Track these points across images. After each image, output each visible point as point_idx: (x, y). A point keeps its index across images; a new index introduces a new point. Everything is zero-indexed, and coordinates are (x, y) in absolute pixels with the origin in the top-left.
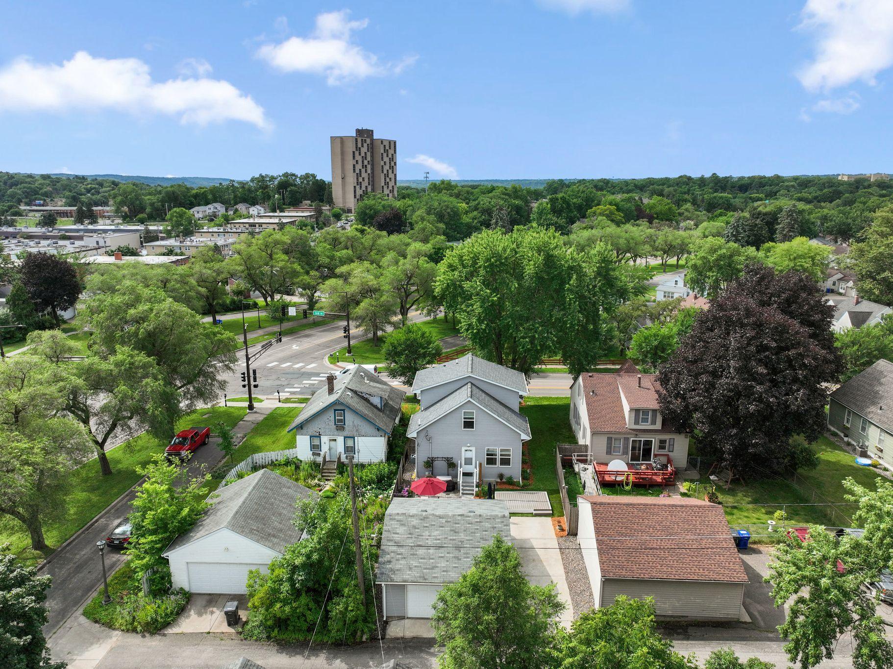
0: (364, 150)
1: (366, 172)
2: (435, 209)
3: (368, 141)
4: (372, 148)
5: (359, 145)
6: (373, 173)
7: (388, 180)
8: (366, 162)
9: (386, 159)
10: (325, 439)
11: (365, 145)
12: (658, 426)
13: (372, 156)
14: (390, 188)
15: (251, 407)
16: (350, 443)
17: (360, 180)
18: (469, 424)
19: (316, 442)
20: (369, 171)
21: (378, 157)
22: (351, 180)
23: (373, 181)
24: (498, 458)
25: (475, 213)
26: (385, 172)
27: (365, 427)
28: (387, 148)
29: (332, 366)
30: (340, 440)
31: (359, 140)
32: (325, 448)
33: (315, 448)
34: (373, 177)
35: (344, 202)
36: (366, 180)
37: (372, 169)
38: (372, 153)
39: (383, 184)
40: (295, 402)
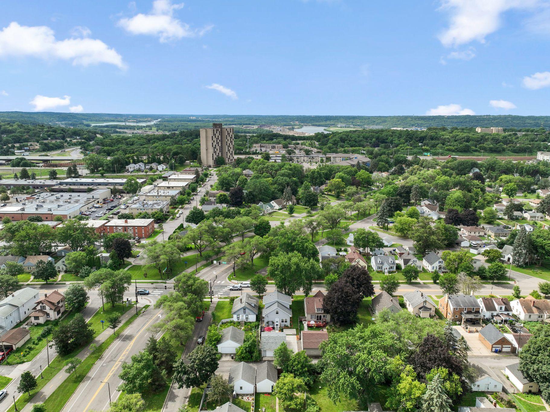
0: (217, 134)
1: (218, 145)
2: (258, 187)
3: (220, 130)
4: (221, 133)
5: (215, 133)
6: (222, 145)
7: (229, 148)
8: (218, 141)
9: (229, 138)
10: (241, 316)
11: (218, 132)
12: (323, 312)
13: (221, 137)
14: (231, 152)
15: (211, 301)
16: (247, 317)
17: (216, 150)
18: (277, 313)
19: (238, 316)
20: (220, 145)
21: (224, 137)
22: (211, 150)
23: (222, 150)
24: (284, 321)
25: (276, 186)
26: (228, 145)
27: (251, 313)
28: (229, 132)
29: (230, 282)
30: (245, 316)
31: (215, 130)
32: (241, 318)
33: (238, 318)
34: (222, 147)
35: (207, 162)
36: (219, 150)
37: (222, 143)
38: (221, 135)
39: (227, 151)
40: (223, 299)
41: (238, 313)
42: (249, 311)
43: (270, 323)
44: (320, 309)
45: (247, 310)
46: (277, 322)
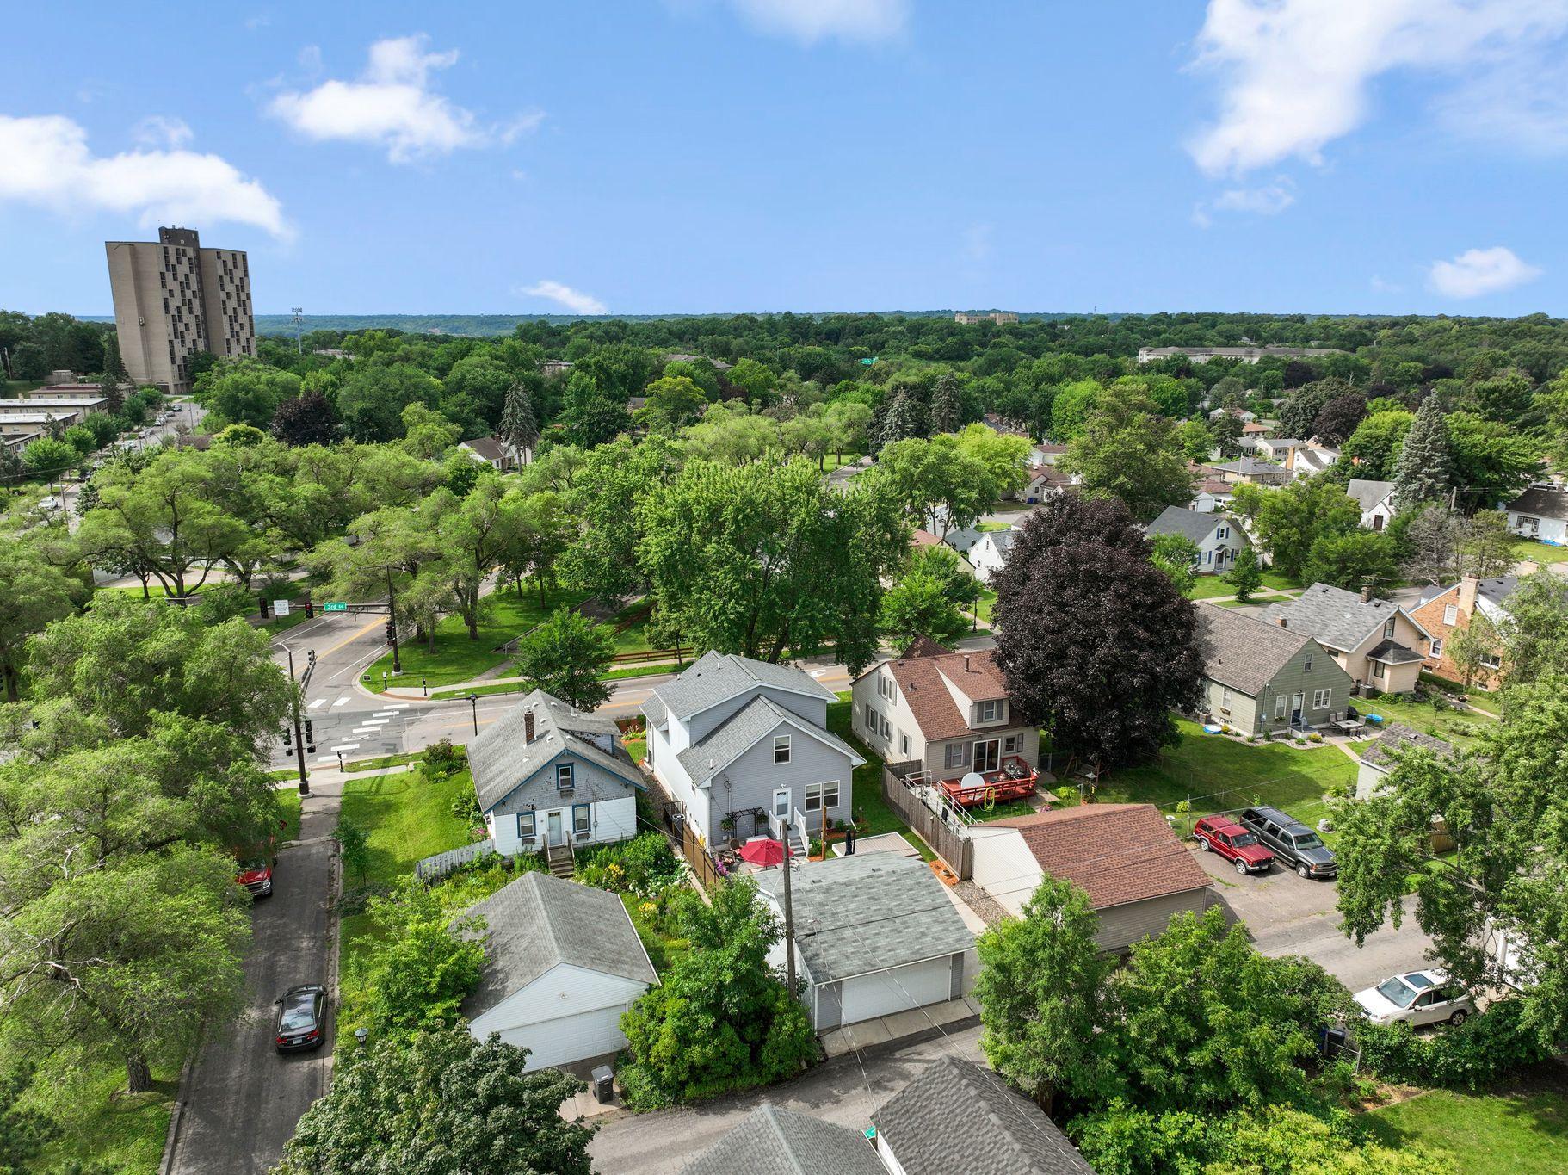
0: (183, 269)
1: (191, 312)
2: (396, 391)
3: (190, 252)
4: (199, 266)
5: (173, 260)
6: (204, 313)
7: (237, 327)
8: (189, 294)
9: (230, 288)
10: (541, 815)
11: (185, 260)
12: (1005, 721)
13: (200, 282)
14: (243, 343)
15: (304, 788)
16: (581, 814)
17: (181, 327)
18: (782, 756)
19: (526, 822)
20: (197, 311)
21: (212, 284)
22: (162, 329)
23: (206, 330)
24: (822, 797)
25: (462, 395)
26: (230, 312)
27: (608, 785)
28: (230, 265)
29: (379, 697)
30: (566, 812)
31: (172, 249)
32: (542, 829)
33: (526, 833)
34: (205, 322)
35: (150, 369)
36: (193, 328)
37: (203, 306)
38: (200, 275)
39: (228, 336)
40: (370, 768)
41: (521, 802)
42: (595, 778)
43: (745, 822)
44: (990, 704)
45: (581, 775)
46: (782, 809)
